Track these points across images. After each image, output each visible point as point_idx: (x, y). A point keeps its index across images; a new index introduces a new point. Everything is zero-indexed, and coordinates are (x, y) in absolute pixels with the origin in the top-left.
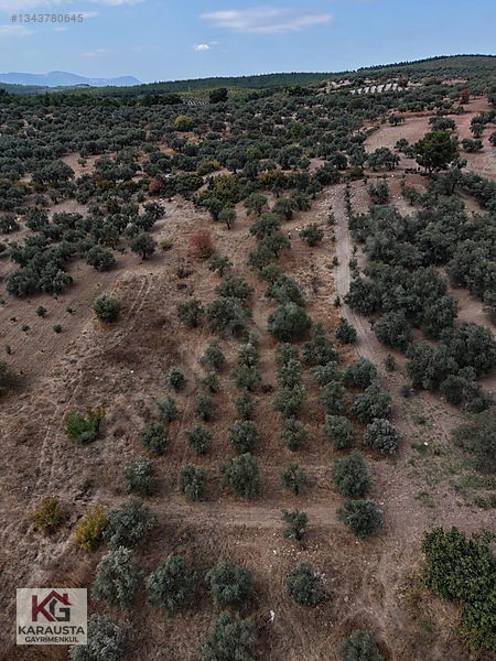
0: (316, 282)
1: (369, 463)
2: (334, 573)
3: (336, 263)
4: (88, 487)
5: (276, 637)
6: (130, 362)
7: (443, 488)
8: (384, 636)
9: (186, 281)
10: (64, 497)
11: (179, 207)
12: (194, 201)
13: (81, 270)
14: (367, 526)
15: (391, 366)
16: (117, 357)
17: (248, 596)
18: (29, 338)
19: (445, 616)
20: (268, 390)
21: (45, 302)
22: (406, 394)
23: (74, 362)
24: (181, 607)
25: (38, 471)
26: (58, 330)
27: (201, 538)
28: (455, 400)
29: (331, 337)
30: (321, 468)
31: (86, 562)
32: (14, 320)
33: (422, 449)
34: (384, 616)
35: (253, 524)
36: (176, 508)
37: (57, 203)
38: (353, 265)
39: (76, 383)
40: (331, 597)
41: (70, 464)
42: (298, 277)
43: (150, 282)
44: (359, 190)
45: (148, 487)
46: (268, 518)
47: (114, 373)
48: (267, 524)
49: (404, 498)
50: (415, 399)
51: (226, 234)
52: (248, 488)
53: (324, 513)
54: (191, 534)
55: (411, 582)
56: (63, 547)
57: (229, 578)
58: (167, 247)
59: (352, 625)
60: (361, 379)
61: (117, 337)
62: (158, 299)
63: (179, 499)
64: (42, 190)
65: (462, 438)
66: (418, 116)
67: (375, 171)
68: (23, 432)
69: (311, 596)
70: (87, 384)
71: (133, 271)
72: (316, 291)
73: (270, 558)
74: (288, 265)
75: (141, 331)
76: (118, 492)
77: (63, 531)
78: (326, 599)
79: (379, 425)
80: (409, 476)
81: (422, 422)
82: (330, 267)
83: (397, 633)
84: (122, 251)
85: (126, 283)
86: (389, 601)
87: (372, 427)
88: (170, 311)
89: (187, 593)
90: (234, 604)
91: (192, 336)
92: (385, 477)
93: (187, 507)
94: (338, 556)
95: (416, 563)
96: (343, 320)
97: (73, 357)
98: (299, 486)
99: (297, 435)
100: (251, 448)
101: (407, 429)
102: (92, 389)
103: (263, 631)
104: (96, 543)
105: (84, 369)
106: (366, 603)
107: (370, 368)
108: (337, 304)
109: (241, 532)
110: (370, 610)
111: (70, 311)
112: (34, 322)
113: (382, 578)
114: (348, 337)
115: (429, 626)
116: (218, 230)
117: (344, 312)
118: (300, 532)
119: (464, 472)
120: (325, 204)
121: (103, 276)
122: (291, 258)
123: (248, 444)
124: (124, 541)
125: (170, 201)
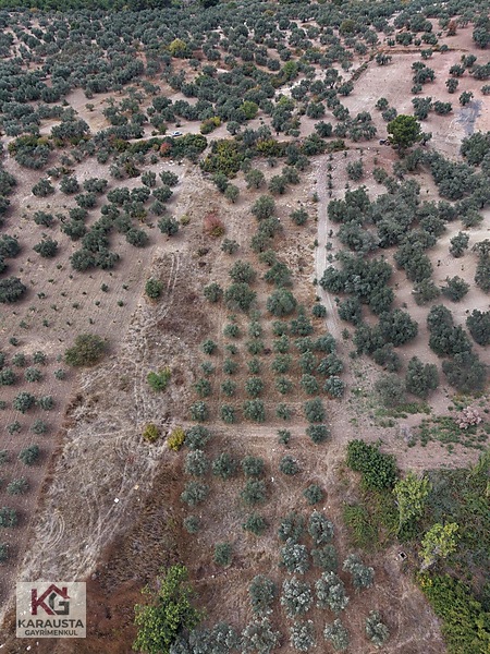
0: (301, 262)
1: (325, 402)
2: (303, 460)
3: (316, 244)
4: (167, 416)
5: (275, 488)
6: (177, 331)
7: (365, 416)
8: (325, 487)
9: (205, 259)
10: (156, 422)
11: (189, 172)
12: (202, 167)
13: (121, 244)
14: (321, 437)
15: (346, 335)
16: (166, 326)
17: (261, 471)
18: (101, 310)
19: (354, 478)
20: (267, 352)
21: (102, 277)
22: (353, 356)
23: (138, 331)
24: (229, 476)
25: (136, 407)
26: (121, 305)
27: (234, 443)
28: (381, 361)
29: (309, 311)
30: (298, 404)
31: (176, 456)
32: (84, 293)
33: (357, 392)
34: (326, 479)
35: (262, 435)
36: (219, 427)
37: (79, 162)
38: (329, 247)
39: (144, 347)
40: (301, 471)
41: (154, 402)
42: (288, 255)
43: (178, 258)
44: (341, 163)
45: (203, 417)
46: (269, 432)
47: (167, 339)
48: (269, 436)
49: (342, 421)
50: (358, 360)
51: (231, 208)
52: (259, 417)
53: (299, 430)
54: (229, 441)
55: (340, 463)
56: (162, 449)
57: (252, 463)
58: (185, 223)
59: (310, 483)
60: (326, 347)
61: (164, 309)
62: (187, 276)
63: (221, 422)
64: (63, 146)
65: (380, 387)
66: (405, 52)
67: (355, 141)
68: (119, 383)
69: (291, 471)
70: (151, 348)
71: (163, 248)
72: (301, 270)
73: (271, 453)
74: (280, 244)
75: (179, 306)
76: (185, 419)
77: (160, 441)
78: (299, 472)
79: (333, 380)
80: (348, 409)
81: (360, 376)
82: (313, 248)
83: (331, 485)
84: (151, 226)
85: (160, 260)
86: (329, 472)
87: (329, 381)
88: (196, 287)
89: (231, 469)
90: (255, 475)
91: (215, 309)
92: (334, 409)
93: (225, 427)
94: (306, 452)
95: (344, 456)
96: (318, 299)
97: (137, 327)
98: (286, 416)
99: (286, 387)
100: (259, 394)
101: (350, 380)
102: (156, 351)
103: (269, 486)
104: (180, 447)
105: (147, 336)
106: (318, 473)
107: (332, 341)
108: (315, 283)
109: (255, 440)
110: (320, 476)
111: (125, 288)
112: (100, 296)
113: (327, 462)
114: (321, 313)
115: (347, 483)
116: (224, 203)
117: (319, 291)
118: (286, 440)
119: (378, 407)
120: (311, 177)
121: (141, 252)
122: (283, 237)
123: (258, 391)
124: (197, 447)
125: (180, 164)
